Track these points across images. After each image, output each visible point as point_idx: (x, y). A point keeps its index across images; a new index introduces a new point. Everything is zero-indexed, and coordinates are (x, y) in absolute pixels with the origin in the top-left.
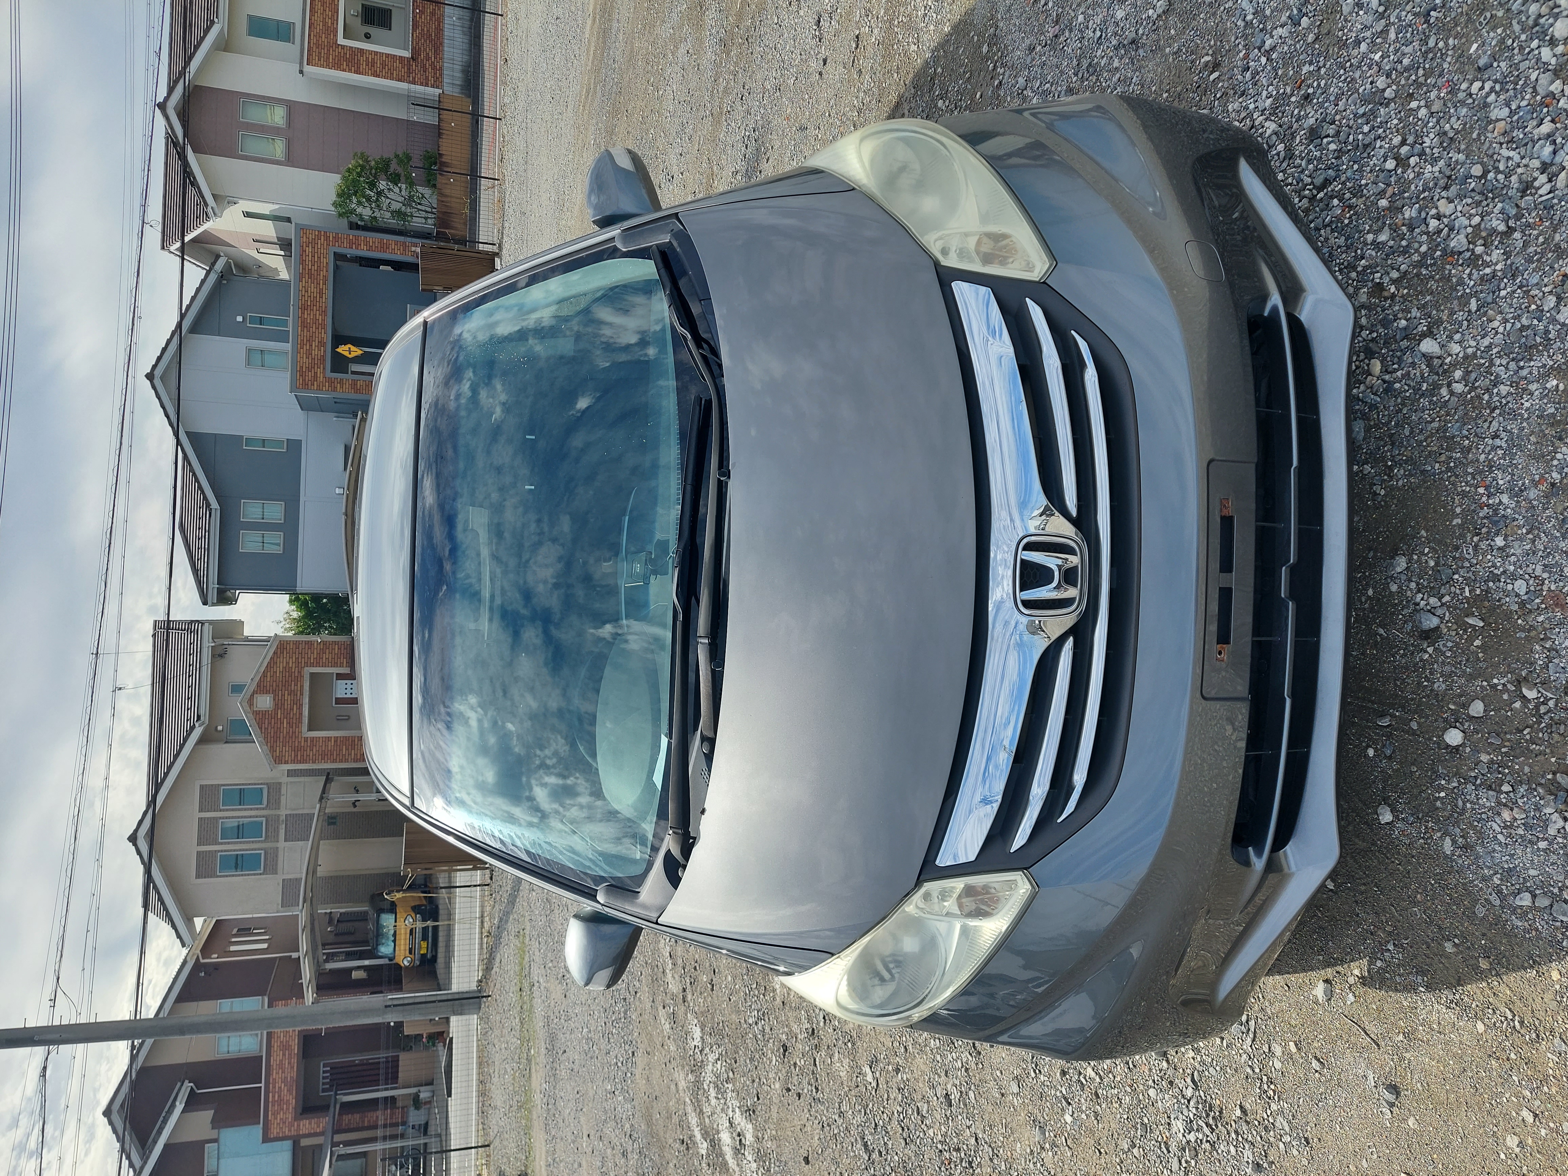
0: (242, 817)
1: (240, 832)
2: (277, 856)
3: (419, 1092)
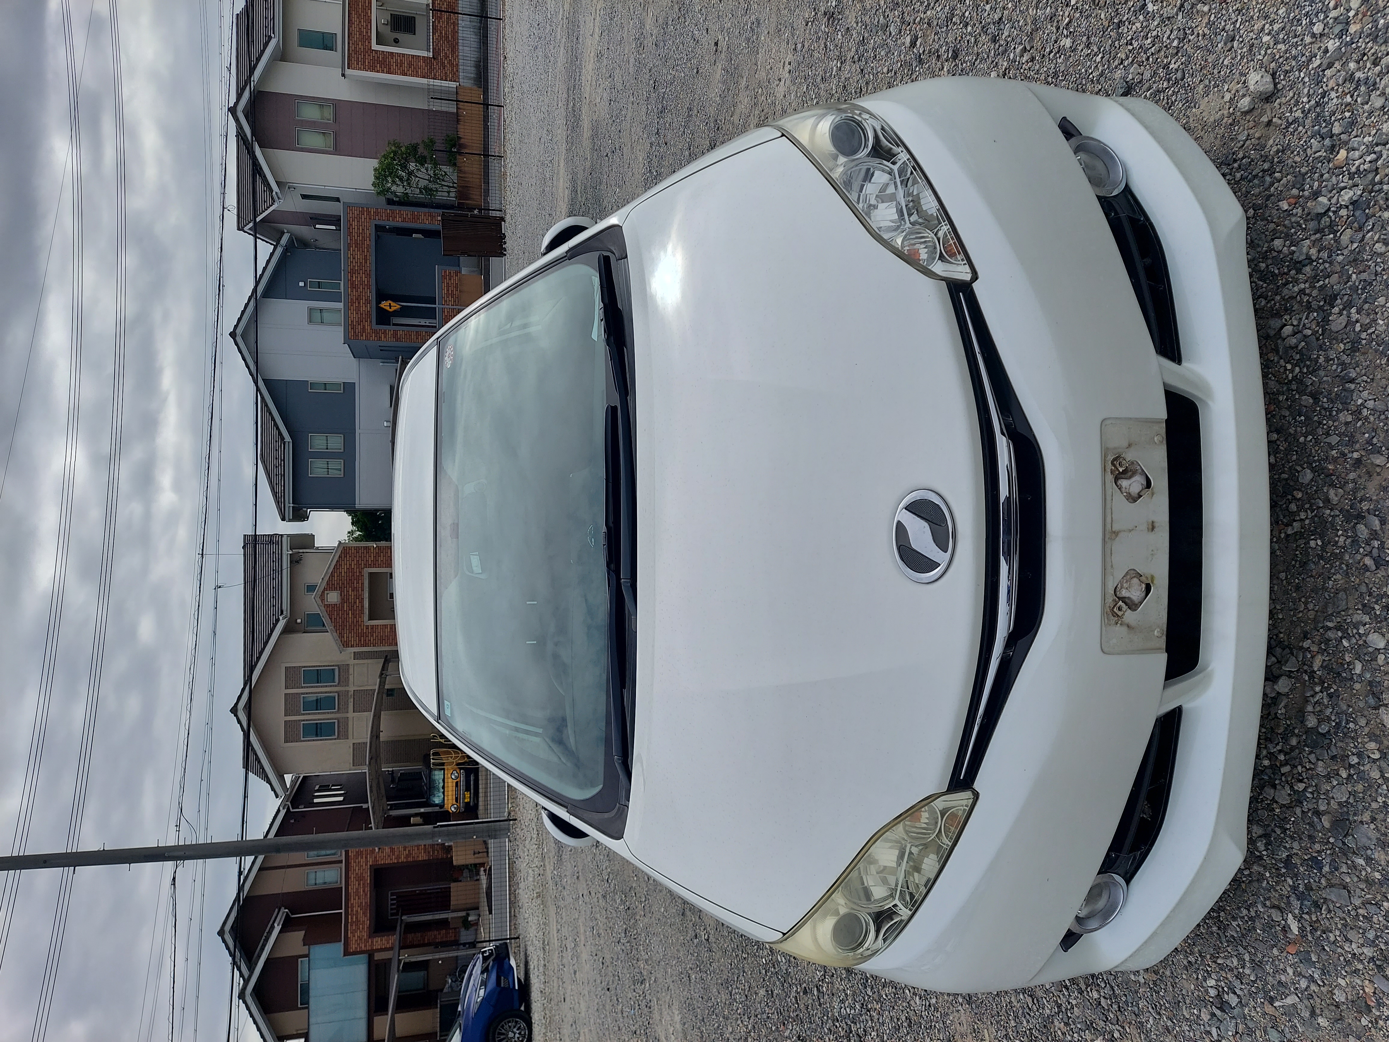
0: (319, 693)
1: (318, 704)
2: (347, 724)
3: (468, 915)
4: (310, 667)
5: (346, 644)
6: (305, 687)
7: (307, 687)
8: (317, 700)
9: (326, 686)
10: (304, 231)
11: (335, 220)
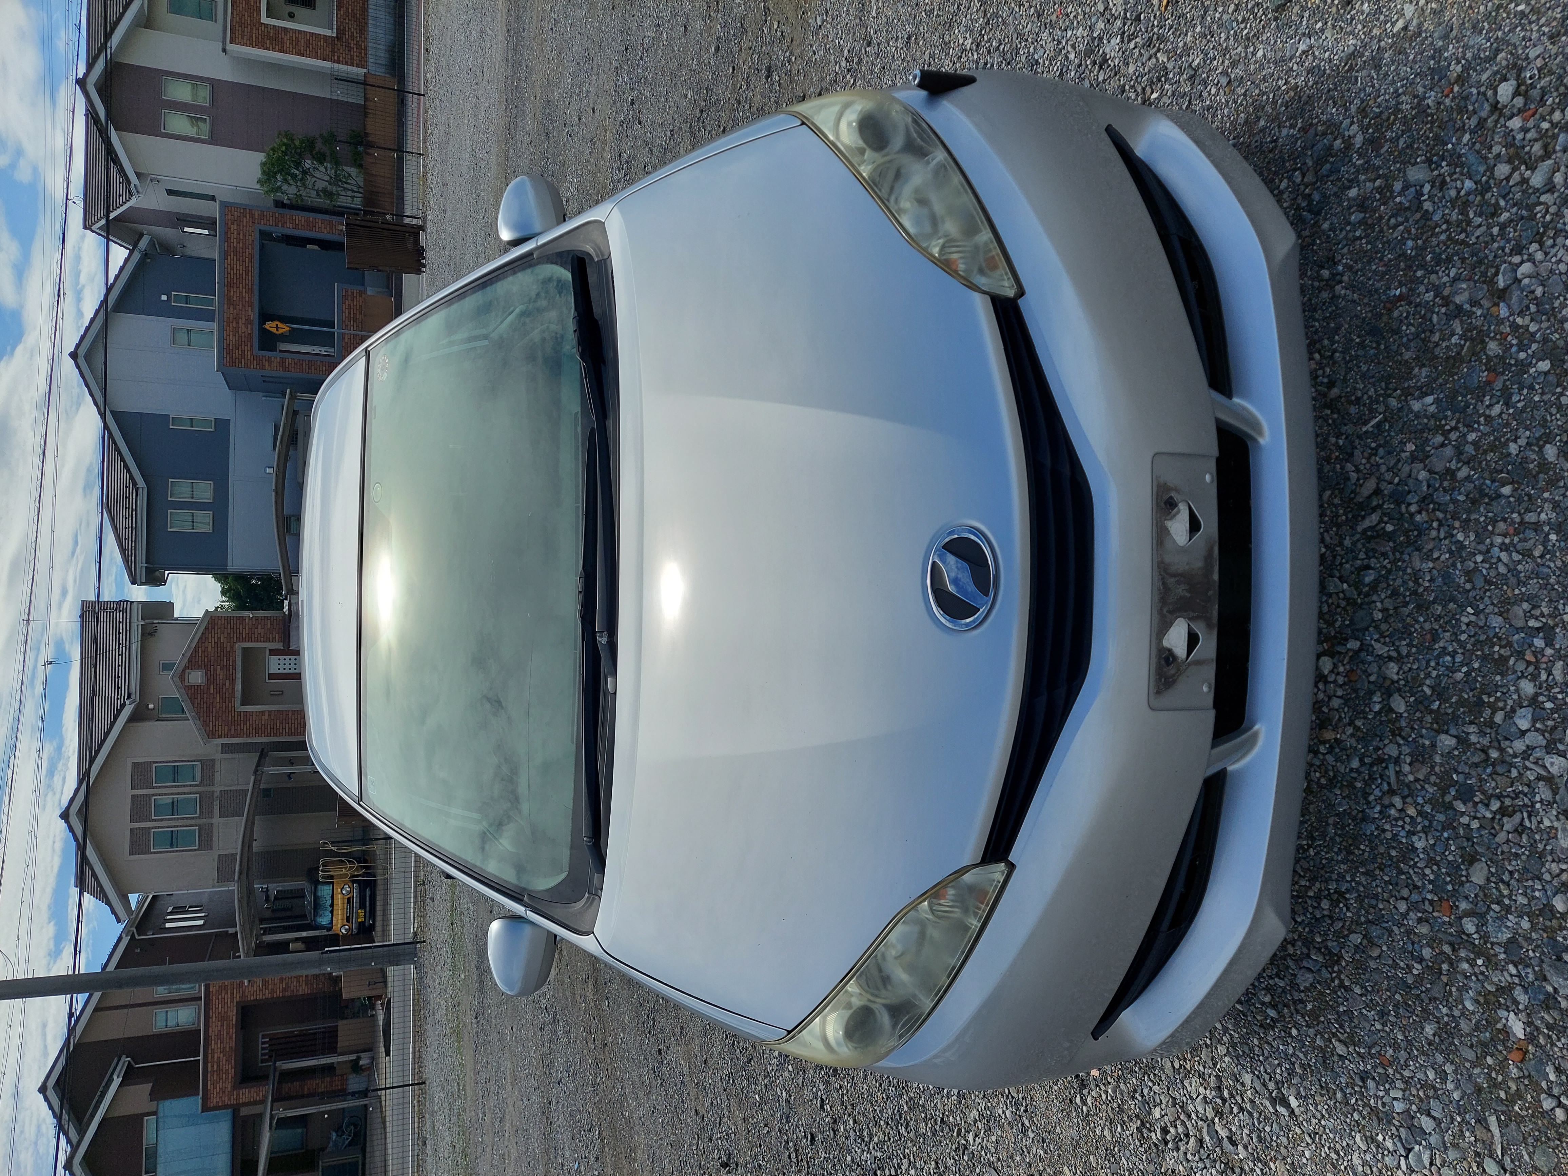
0: (176, 794)
1: (174, 808)
2: (211, 832)
3: (359, 1058)
4: (163, 762)
5: (211, 734)
6: (156, 787)
7: (160, 787)
8: (173, 802)
9: (184, 786)
10: (168, 233)
11: (208, 223)
